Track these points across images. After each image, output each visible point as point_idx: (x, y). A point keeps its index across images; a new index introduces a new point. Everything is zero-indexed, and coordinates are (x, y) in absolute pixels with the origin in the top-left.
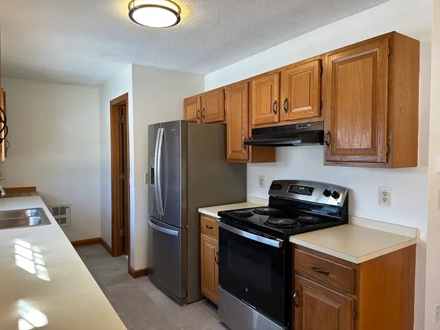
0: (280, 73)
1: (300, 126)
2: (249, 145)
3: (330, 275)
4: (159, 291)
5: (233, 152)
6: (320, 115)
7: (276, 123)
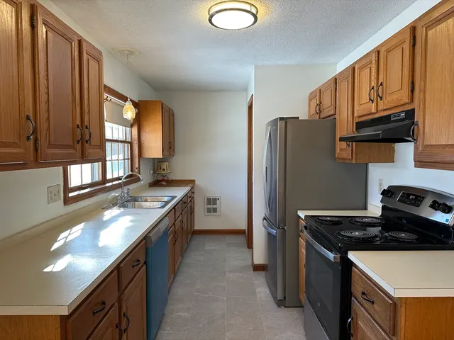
0: (379, 52)
1: (395, 116)
2: (353, 142)
3: (375, 305)
4: (268, 288)
5: (341, 149)
6: (412, 100)
7: (374, 113)
